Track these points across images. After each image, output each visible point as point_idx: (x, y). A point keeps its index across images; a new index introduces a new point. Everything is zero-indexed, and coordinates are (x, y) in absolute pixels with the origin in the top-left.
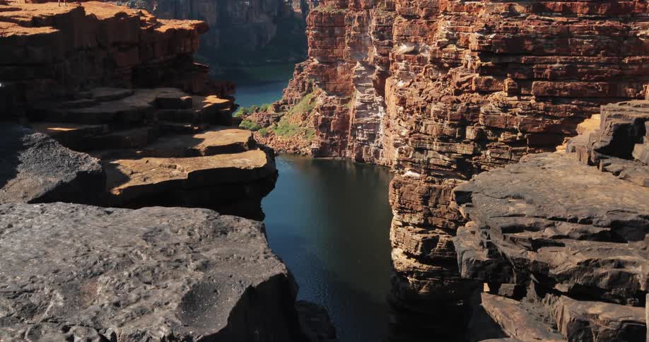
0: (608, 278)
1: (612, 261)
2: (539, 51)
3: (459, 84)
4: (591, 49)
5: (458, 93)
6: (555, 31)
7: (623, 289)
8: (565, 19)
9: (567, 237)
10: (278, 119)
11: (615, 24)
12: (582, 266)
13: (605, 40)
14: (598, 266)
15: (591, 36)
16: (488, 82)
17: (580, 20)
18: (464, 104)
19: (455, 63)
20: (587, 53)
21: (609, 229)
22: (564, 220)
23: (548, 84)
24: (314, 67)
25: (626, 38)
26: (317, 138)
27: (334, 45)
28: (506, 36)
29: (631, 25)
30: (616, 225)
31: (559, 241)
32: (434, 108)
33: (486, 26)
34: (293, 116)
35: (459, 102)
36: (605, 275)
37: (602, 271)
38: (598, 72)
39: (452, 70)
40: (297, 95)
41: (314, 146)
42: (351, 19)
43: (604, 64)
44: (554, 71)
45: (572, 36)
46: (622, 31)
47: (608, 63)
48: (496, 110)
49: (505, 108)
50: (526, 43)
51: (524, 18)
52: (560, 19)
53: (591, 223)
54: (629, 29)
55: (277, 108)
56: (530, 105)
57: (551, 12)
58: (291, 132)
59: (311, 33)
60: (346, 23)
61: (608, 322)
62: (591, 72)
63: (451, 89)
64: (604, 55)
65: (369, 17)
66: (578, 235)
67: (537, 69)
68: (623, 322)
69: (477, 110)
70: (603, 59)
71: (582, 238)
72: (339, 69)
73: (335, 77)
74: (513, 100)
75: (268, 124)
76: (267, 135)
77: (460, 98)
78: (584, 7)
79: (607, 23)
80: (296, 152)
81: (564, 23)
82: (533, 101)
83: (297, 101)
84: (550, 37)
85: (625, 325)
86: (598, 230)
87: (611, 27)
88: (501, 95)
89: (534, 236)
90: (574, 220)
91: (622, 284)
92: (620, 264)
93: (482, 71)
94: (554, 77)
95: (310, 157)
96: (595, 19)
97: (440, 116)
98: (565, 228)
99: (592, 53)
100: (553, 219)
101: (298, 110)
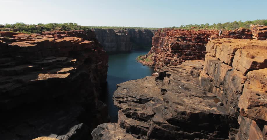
0: (132, 113)
1: (134, 109)
2: (183, 49)
3: (167, 55)
4: (194, 49)
5: (167, 57)
6: (187, 45)
7: (135, 116)
8: (189, 42)
9: (129, 101)
10: (146, 58)
11: (201, 44)
12: (127, 109)
13: (198, 47)
14: (131, 110)
15: (195, 46)
16: (173, 55)
17: (193, 42)
18: (167, 59)
19: (168, 50)
20: (194, 50)
21: (138, 100)
22: (130, 96)
23: (185, 56)
24: (153, 48)
25: (203, 47)
26: (153, 62)
27: (157, 43)
28: (176, 45)
29: (204, 44)
30: (140, 99)
31: (126, 102)
32: (162, 60)
33: (172, 43)
34: (149, 58)
35: (166, 59)
36: (131, 112)
37: (131, 111)
38: (196, 54)
39: (167, 52)
40: (151, 53)
41: (152, 64)
42: (160, 38)
43: (197, 53)
44: (186, 53)
45: (190, 46)
46: (202, 45)
47: (198, 53)
48: (174, 61)
49: (176, 61)
50: (180, 47)
51: (180, 41)
52: (188, 42)
53: (135, 98)
54: (204, 45)
55: (146, 56)
56: (181, 61)
57: (187, 40)
58: (148, 61)
59: (153, 41)
60: (160, 39)
61: (128, 124)
62: (194, 54)
63: (166, 56)
64: (198, 51)
65: (164, 38)
66: (131, 101)
67: (183, 53)
68: (131, 125)
69: (170, 61)
70: (197, 52)
71: (132, 102)
72: (158, 48)
73: (157, 50)
74: (178, 59)
75: (144, 59)
76: (144, 61)
77: (167, 58)
78: (194, 40)
79: (199, 43)
80: (149, 65)
81: (189, 43)
82: (182, 60)
83: (150, 55)
84: (186, 46)
85: (131, 126)
86: (136, 100)
87: (200, 44)
88: (175, 58)
89: (121, 100)
90: (132, 97)
91: (135, 115)
92: (136, 110)
93: (172, 52)
94: (186, 55)
95: (151, 66)
96: (196, 42)
97: (162, 62)
98: (129, 99)
99: (195, 50)
100: (128, 96)
101: (150, 56)
